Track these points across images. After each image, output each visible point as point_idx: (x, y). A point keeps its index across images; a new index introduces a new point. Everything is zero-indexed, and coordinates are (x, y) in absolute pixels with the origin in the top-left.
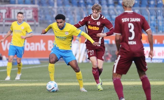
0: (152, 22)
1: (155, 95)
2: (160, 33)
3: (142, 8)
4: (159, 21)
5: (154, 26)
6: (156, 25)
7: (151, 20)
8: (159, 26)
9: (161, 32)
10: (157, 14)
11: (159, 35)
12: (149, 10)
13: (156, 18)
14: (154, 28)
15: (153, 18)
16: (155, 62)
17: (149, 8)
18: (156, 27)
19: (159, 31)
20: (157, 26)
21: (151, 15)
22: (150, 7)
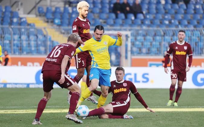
0: (16, 42)
1: (18, 124)
2: (24, 55)
3: (4, 26)
4: (23, 41)
5: (18, 46)
6: (19, 45)
7: (14, 40)
8: (23, 46)
9: (25, 53)
10: (20, 33)
11: (22, 56)
12: (11, 28)
13: (20, 37)
14: (17, 49)
15: (16, 37)
16: (18, 87)
17: (12, 27)
18: (19, 48)
19: (23, 52)
20: (21, 47)
21: (14, 34)
22: (13, 25)
